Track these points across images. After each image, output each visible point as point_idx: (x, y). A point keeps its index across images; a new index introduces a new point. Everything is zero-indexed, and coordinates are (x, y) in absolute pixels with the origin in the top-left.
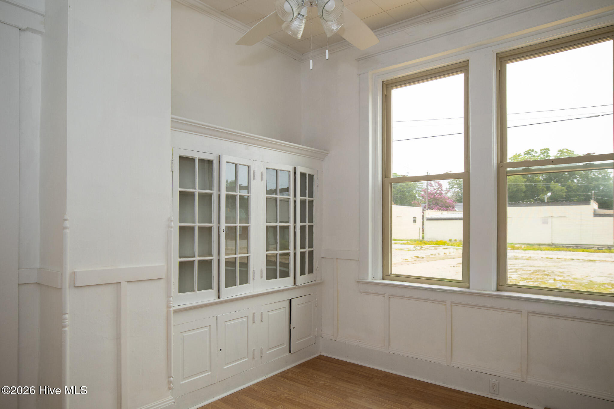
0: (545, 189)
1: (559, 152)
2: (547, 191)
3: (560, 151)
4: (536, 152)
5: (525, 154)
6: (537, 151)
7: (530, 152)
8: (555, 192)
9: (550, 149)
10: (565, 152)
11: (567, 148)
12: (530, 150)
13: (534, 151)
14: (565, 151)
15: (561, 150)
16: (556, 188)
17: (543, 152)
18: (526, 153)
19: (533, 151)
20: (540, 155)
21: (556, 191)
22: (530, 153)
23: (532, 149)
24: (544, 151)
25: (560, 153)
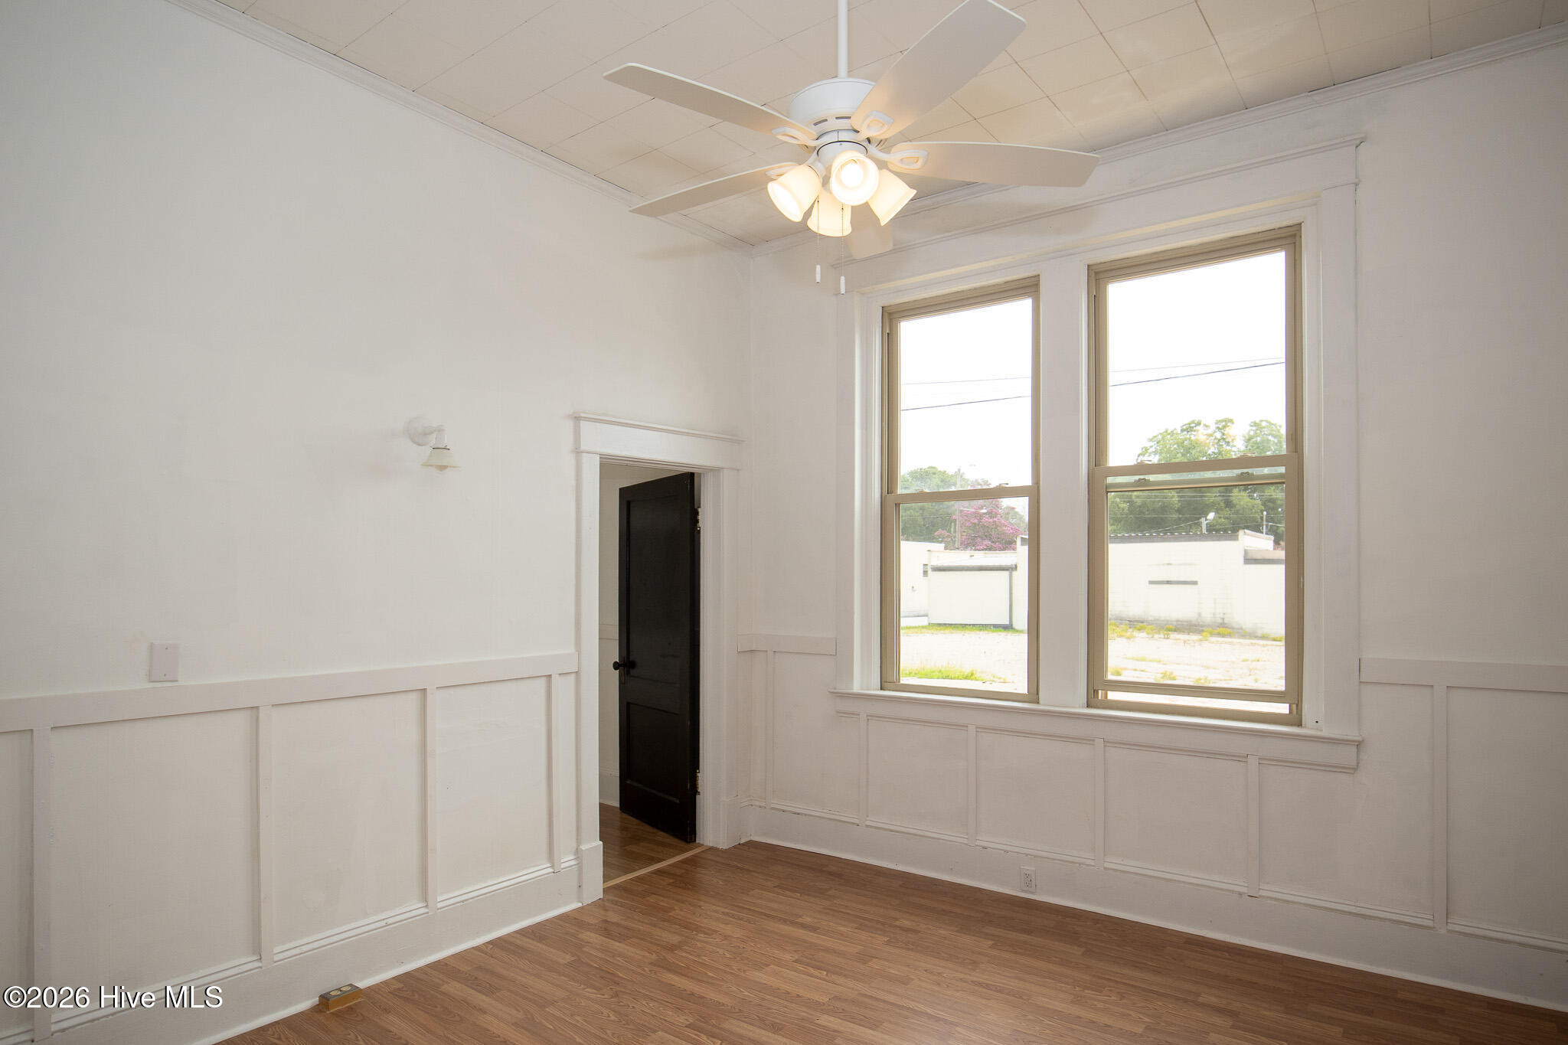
0: (1222, 504)
1: (1252, 426)
2: (1226, 507)
3: (1255, 424)
4: (1206, 426)
5: (1182, 431)
6: (1207, 424)
7: (1193, 425)
8: (1241, 512)
9: (1234, 421)
10: (1264, 427)
11: (1269, 420)
12: (1193, 422)
13: (1202, 425)
14: (1264, 424)
15: (1257, 421)
16: (1242, 503)
17: (1220, 426)
18: (1184, 427)
19: (1199, 424)
20: (1215, 432)
21: (1243, 508)
22: (1193, 427)
23: (1197, 420)
24: (1224, 424)
25: (1254, 428)
